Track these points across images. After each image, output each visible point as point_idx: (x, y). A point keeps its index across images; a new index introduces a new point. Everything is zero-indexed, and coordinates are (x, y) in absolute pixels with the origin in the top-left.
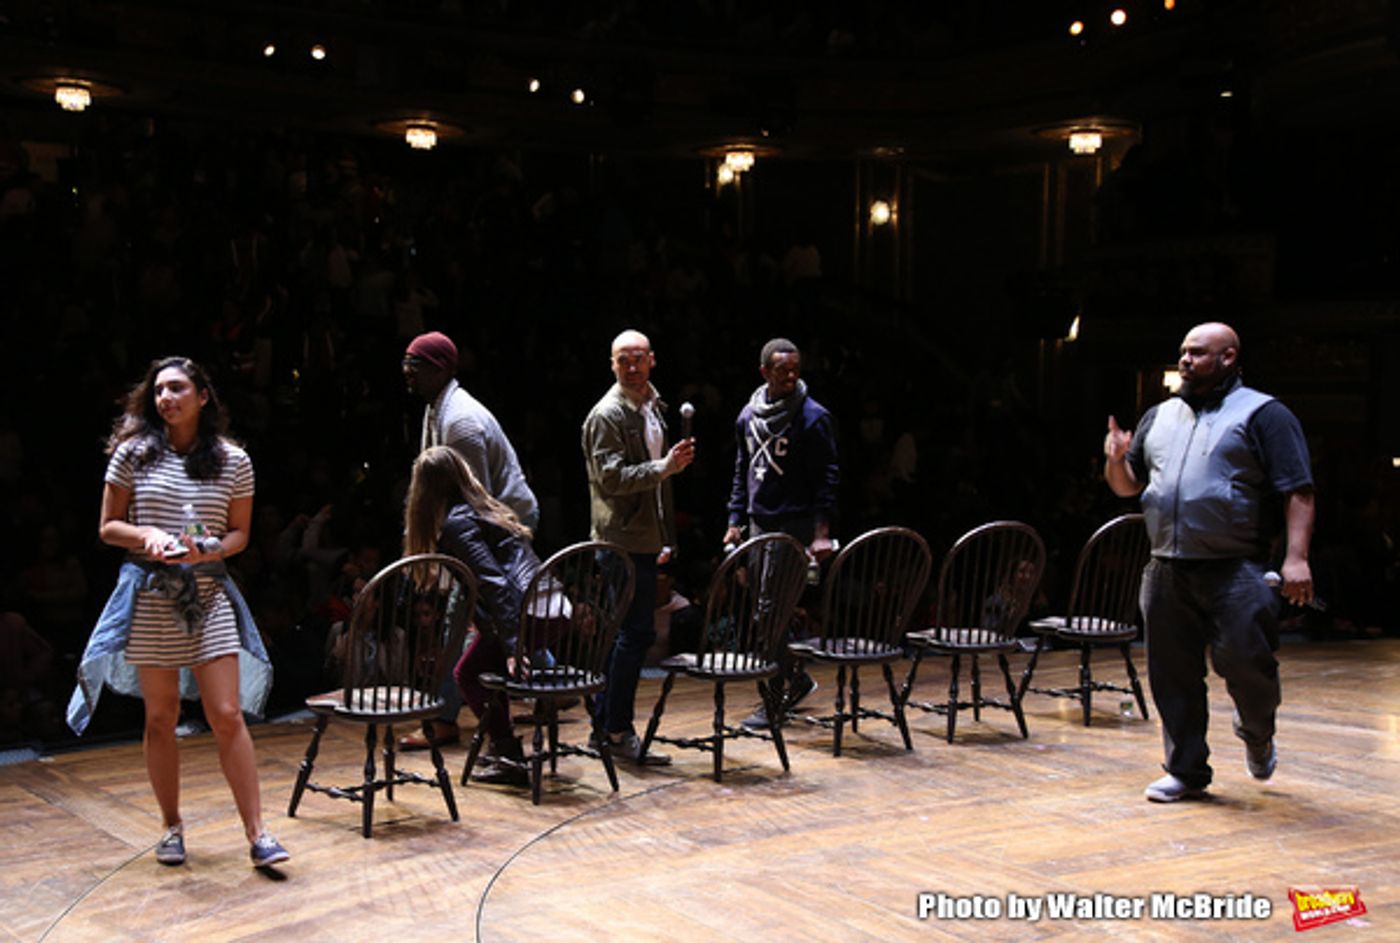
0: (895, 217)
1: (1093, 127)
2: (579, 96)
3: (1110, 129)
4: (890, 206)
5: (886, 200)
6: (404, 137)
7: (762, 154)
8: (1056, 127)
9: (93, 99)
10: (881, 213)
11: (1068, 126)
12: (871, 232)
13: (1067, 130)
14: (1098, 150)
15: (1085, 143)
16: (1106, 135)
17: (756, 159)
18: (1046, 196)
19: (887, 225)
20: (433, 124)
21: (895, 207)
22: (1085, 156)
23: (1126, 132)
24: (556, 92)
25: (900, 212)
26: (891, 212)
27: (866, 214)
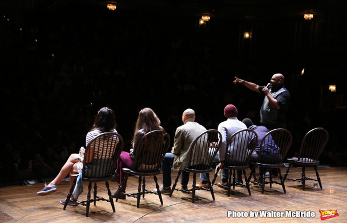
1: (311, 12)
3: (316, 13)
5: (248, 32)
6: (106, 7)
7: (212, 16)
8: (300, 12)
10: (247, 35)
13: (303, 13)
14: (312, 19)
15: (308, 17)
16: (315, 15)
17: (211, 18)
18: (296, 32)
20: (115, 3)
22: (308, 20)
25: (252, 35)
26: (250, 35)
27: (243, 36)
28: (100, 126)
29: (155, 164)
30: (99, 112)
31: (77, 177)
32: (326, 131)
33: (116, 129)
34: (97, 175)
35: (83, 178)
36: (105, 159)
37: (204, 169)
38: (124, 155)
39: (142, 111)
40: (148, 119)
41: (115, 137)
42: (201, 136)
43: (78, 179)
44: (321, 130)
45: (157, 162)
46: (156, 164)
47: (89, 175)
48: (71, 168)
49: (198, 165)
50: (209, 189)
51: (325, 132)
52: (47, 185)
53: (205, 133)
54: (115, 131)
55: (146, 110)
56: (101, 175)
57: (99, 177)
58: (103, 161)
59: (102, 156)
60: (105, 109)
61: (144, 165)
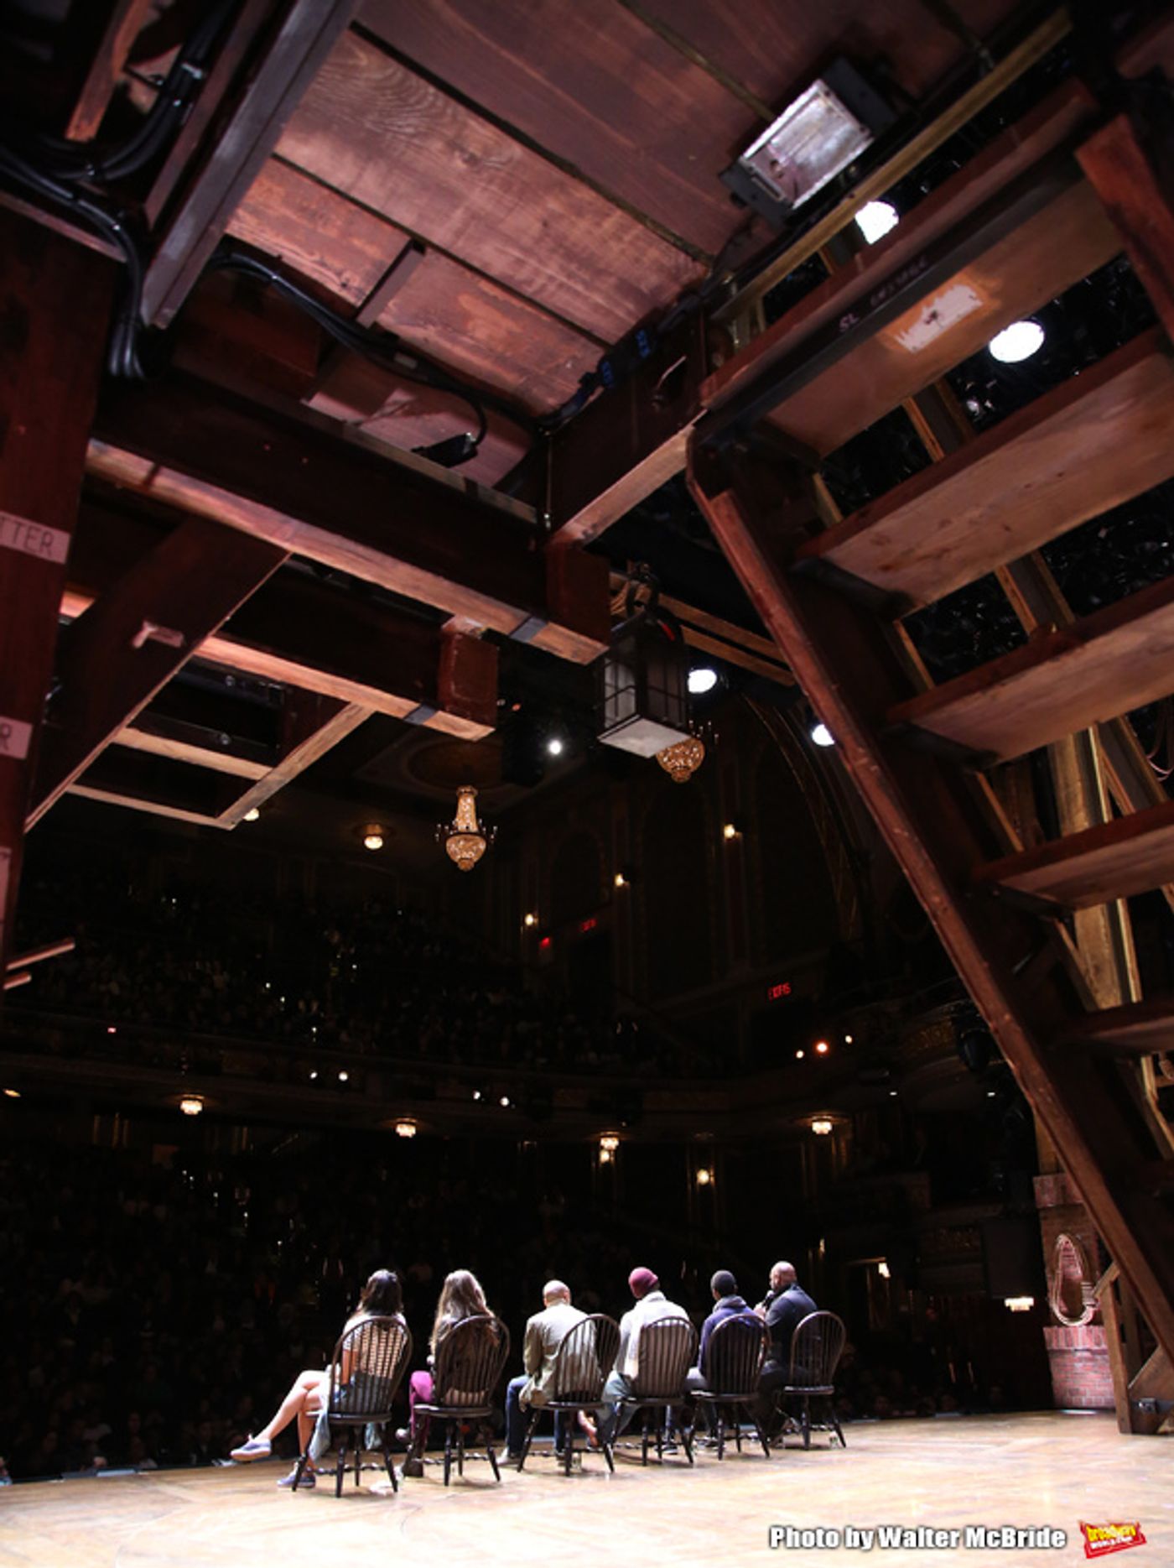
0: (712, 1179)
1: (825, 1117)
2: (505, 1102)
3: (836, 1119)
4: (709, 1172)
5: (707, 1169)
6: (395, 1129)
7: (623, 1139)
8: (802, 1117)
9: (203, 1108)
10: (703, 1177)
11: (810, 1117)
12: (698, 1189)
13: (810, 1120)
14: (830, 1132)
15: (822, 1127)
16: (836, 1123)
17: (620, 1142)
18: (804, 1162)
19: (708, 1184)
20: (414, 1121)
21: (712, 1173)
22: (822, 1135)
23: (845, 1121)
24: (491, 1099)
25: (716, 1176)
26: (710, 1176)
27: (695, 1178)
28: (371, 1307)
29: (479, 1391)
30: (371, 1279)
31: (317, 1416)
32: (837, 1318)
33: (404, 1314)
34: (358, 1408)
35: (331, 1415)
36: (381, 1378)
37: (586, 1401)
38: (420, 1379)
39: (451, 1277)
40: (463, 1295)
41: (401, 1330)
42: (576, 1328)
43: (319, 1421)
44: (826, 1317)
45: (484, 1389)
46: (483, 1393)
47: (343, 1408)
48: (303, 1402)
49: (574, 1393)
50: (601, 1450)
51: (837, 1323)
52: (254, 1436)
53: (584, 1322)
54: (401, 1318)
55: (459, 1275)
56: (365, 1410)
57: (361, 1413)
58: (376, 1382)
59: (376, 1370)
60: (381, 1274)
61: (456, 1393)
